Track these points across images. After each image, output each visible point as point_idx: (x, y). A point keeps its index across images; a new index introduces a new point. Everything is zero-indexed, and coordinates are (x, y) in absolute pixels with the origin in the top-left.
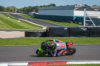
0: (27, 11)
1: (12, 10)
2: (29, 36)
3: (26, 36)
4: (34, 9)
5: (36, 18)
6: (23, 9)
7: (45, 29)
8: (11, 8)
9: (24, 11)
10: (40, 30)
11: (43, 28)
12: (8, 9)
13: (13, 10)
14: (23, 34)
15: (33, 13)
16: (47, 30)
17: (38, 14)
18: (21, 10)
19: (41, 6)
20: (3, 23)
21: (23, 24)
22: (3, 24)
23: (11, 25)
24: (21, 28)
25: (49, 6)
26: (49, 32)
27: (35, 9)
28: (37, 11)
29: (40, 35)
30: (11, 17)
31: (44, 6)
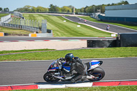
0: (89, 11)
1: (68, 11)
2: (92, 47)
3: (89, 46)
4: (99, 9)
5: (101, 20)
6: (85, 9)
7: (115, 36)
8: (68, 9)
9: (85, 12)
10: (107, 38)
11: (112, 35)
12: (63, 10)
13: (71, 10)
14: (84, 44)
15: (97, 14)
16: (117, 38)
17: (104, 15)
18: (81, 10)
19: (109, 5)
20: (57, 29)
21: (84, 30)
22: (57, 31)
23: (68, 32)
24: (82, 35)
25: (120, 4)
26: (120, 41)
27: (101, 8)
28: (103, 12)
29: (108, 44)
30: (67, 21)
31: (113, 4)
